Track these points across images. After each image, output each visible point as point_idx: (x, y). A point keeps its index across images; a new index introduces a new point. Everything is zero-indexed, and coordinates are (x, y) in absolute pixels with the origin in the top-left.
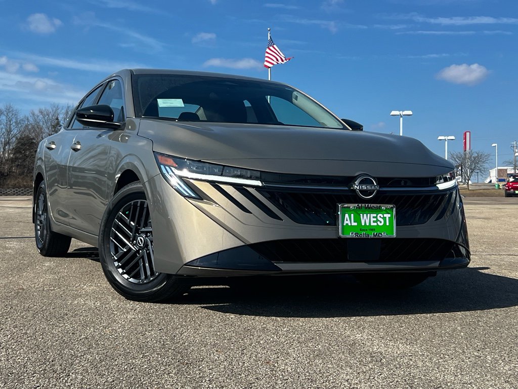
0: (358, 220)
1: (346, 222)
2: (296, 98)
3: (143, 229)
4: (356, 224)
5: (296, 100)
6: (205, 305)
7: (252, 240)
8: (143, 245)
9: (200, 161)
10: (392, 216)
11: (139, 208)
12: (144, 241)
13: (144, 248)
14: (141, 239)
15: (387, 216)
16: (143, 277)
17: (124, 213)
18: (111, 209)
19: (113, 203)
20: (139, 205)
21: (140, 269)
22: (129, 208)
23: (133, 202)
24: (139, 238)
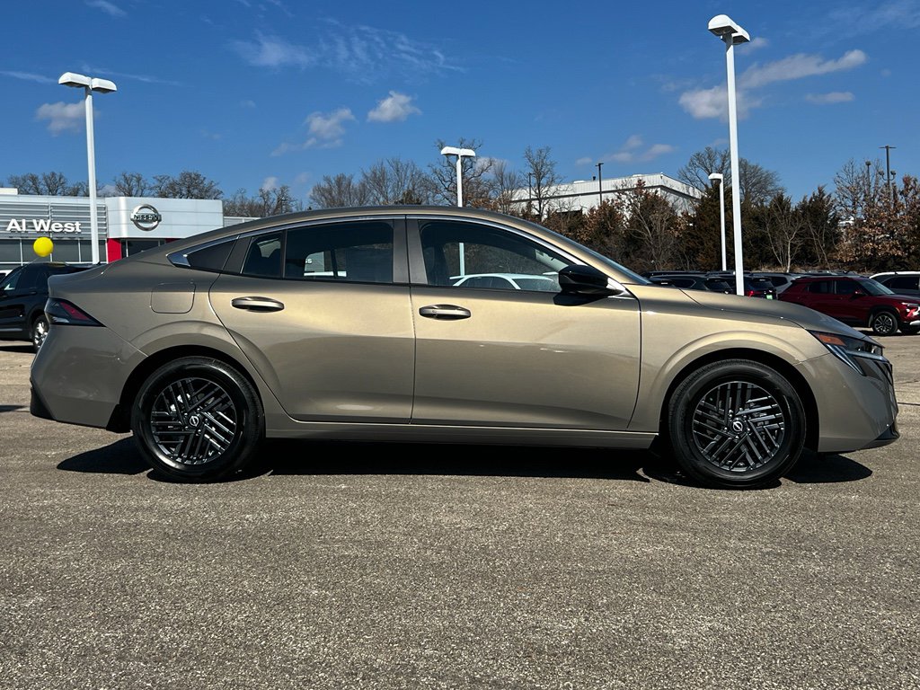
8: (743, 429)
11: (728, 392)
12: (743, 424)
16: (752, 463)
17: (707, 400)
18: (690, 399)
19: (690, 393)
20: (729, 387)
21: (745, 455)
22: (714, 394)
23: (719, 387)
24: (735, 423)
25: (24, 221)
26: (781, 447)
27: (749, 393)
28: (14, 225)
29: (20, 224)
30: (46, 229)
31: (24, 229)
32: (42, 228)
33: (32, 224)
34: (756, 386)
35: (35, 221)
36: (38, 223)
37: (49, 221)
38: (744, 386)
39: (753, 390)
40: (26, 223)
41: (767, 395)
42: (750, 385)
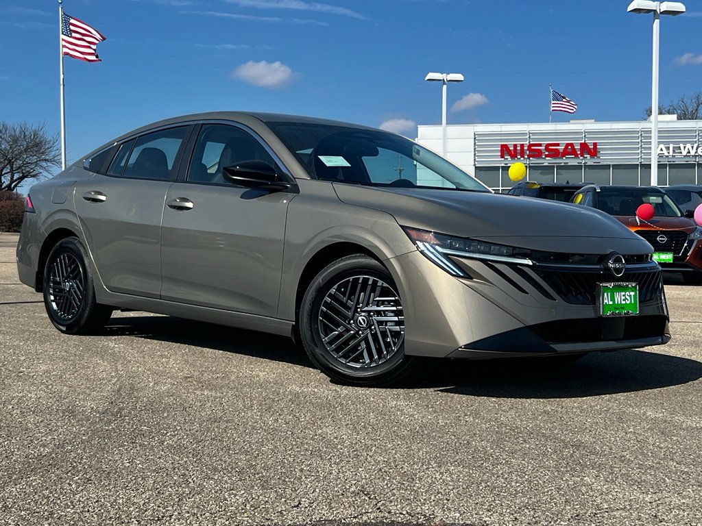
0: (613, 299)
1: (606, 301)
2: (418, 152)
3: (366, 309)
4: (611, 303)
5: (419, 155)
6: (441, 388)
7: (532, 321)
8: (367, 325)
9: (468, 238)
10: (636, 293)
11: (360, 285)
12: (368, 321)
13: (366, 329)
14: (363, 319)
15: (632, 294)
16: (368, 361)
17: (338, 290)
18: (321, 286)
19: (323, 280)
20: (360, 281)
21: (363, 351)
22: (345, 285)
23: (351, 278)
24: (360, 318)
25: (671, 146)
26: (397, 351)
27: (378, 290)
28: (662, 150)
29: (668, 148)
30: (693, 153)
31: (671, 153)
32: (689, 152)
33: (679, 148)
34: (385, 285)
35: (682, 146)
36: (685, 147)
37: (695, 146)
38: (375, 282)
39: (382, 287)
40: (674, 147)
41: (395, 296)
42: (380, 283)
